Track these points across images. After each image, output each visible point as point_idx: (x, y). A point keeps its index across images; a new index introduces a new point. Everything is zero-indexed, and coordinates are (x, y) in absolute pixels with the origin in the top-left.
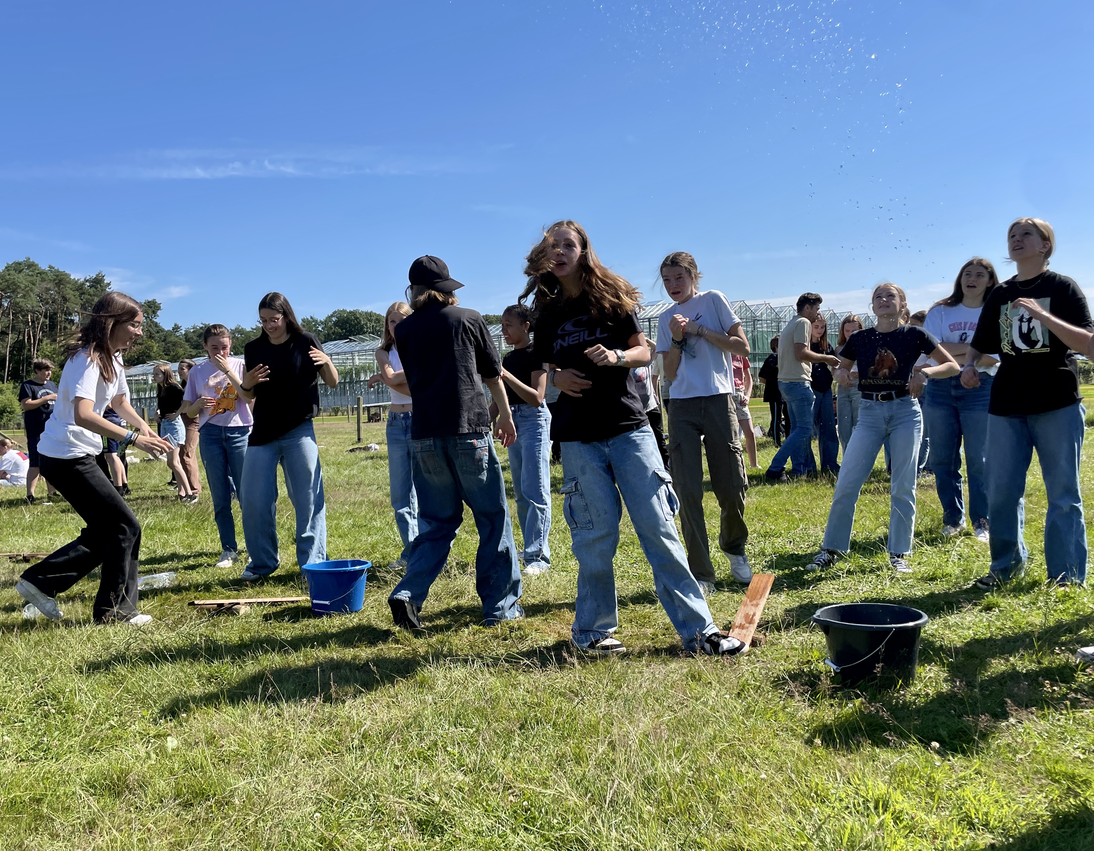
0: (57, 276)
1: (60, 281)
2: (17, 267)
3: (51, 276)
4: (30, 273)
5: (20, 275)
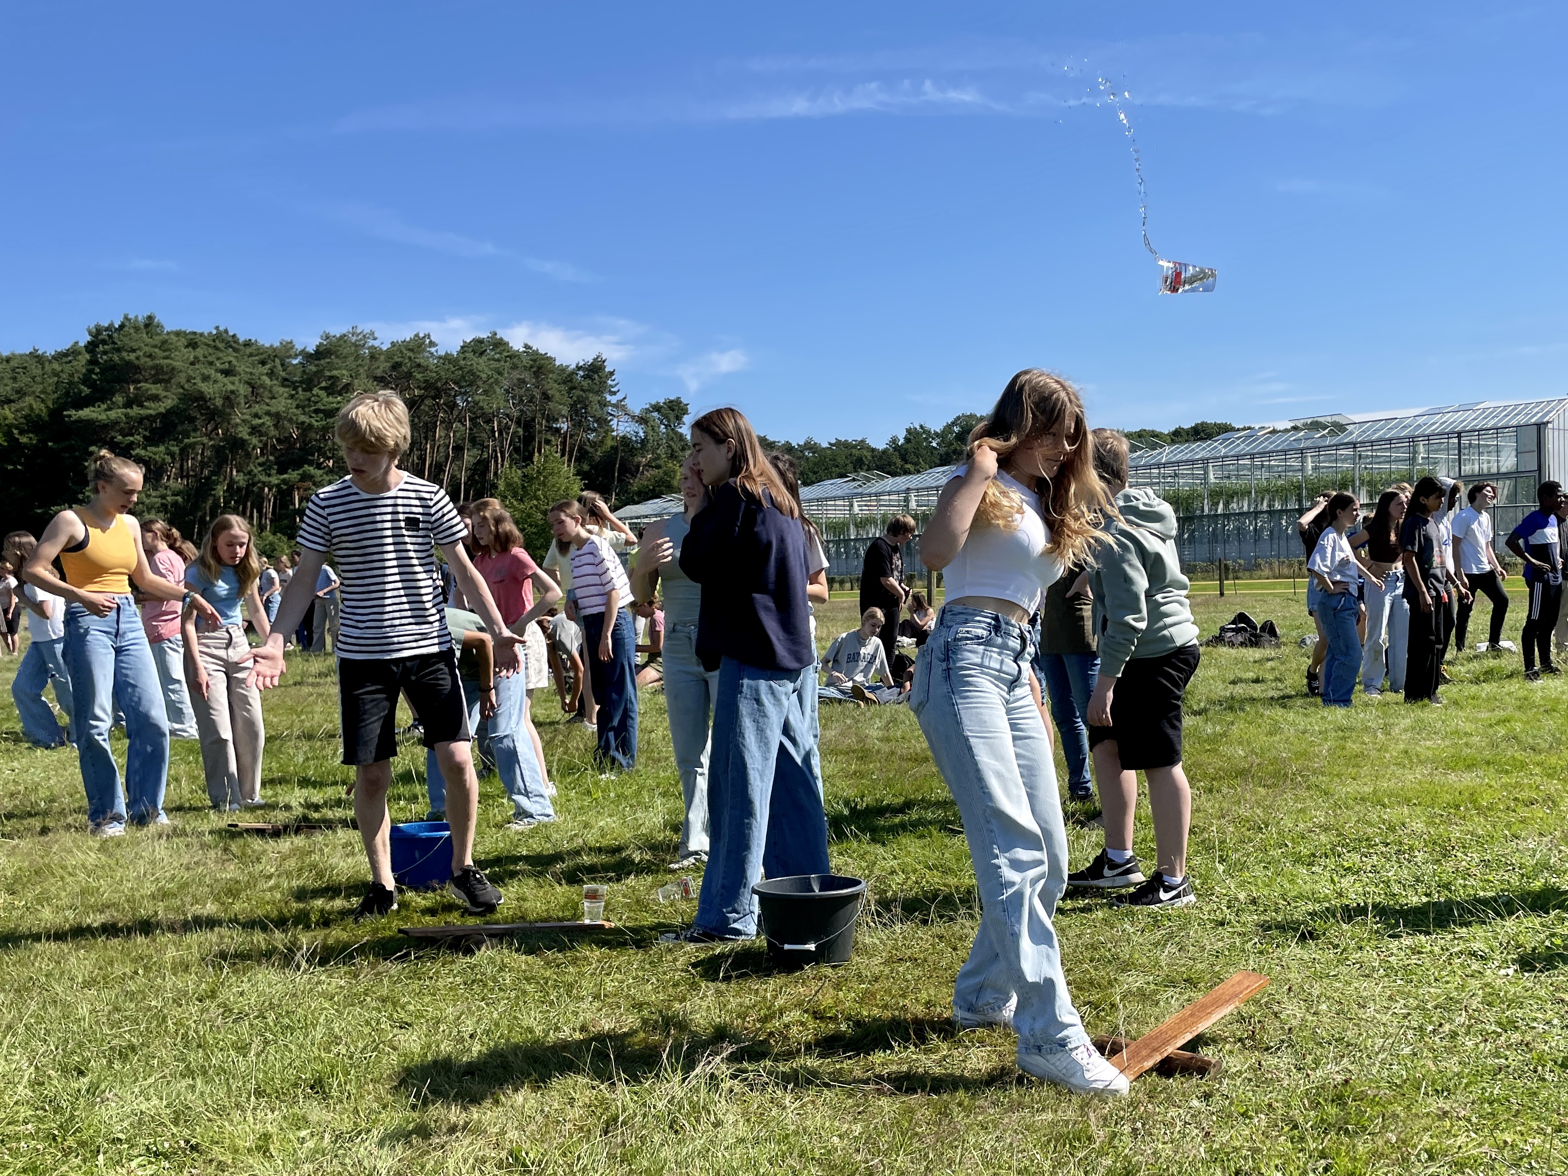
0: (535, 361)
1: (540, 368)
2: (477, 347)
3: (526, 361)
4: (497, 356)
5: (481, 361)
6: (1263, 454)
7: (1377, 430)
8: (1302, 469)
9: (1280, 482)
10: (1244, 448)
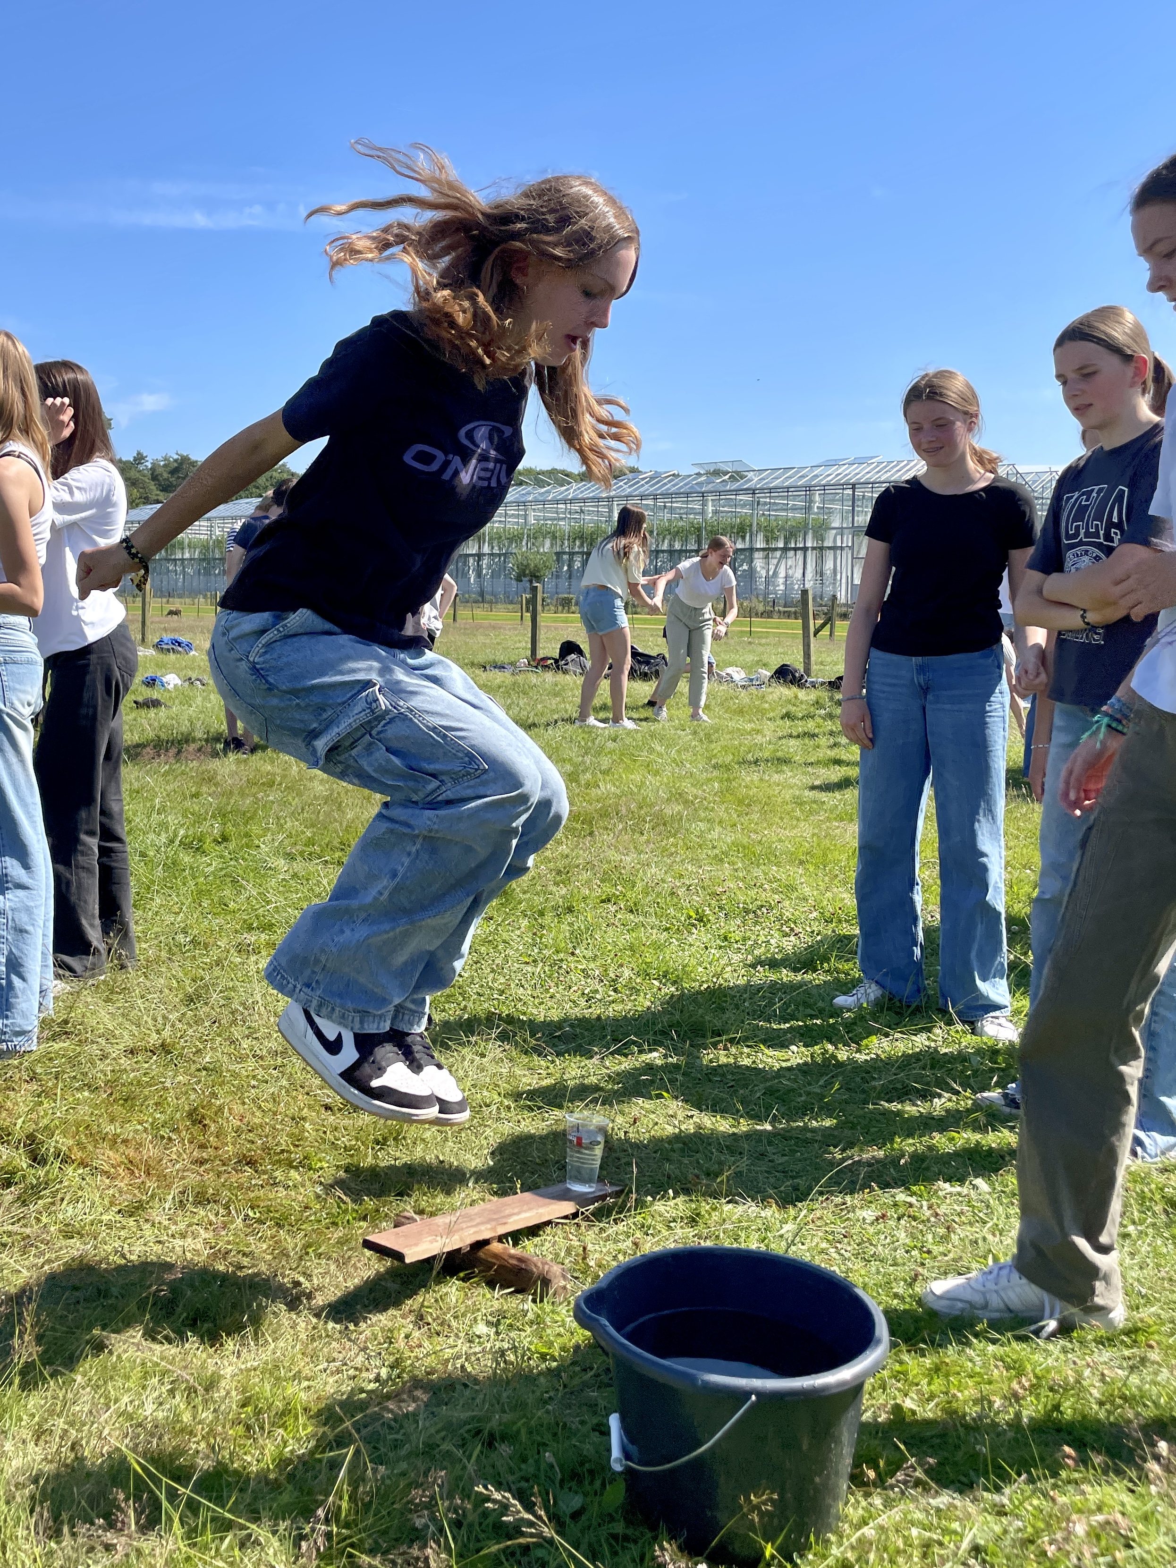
6: (665, 495)
7: (776, 478)
8: (703, 513)
9: (680, 524)
10: (647, 489)
